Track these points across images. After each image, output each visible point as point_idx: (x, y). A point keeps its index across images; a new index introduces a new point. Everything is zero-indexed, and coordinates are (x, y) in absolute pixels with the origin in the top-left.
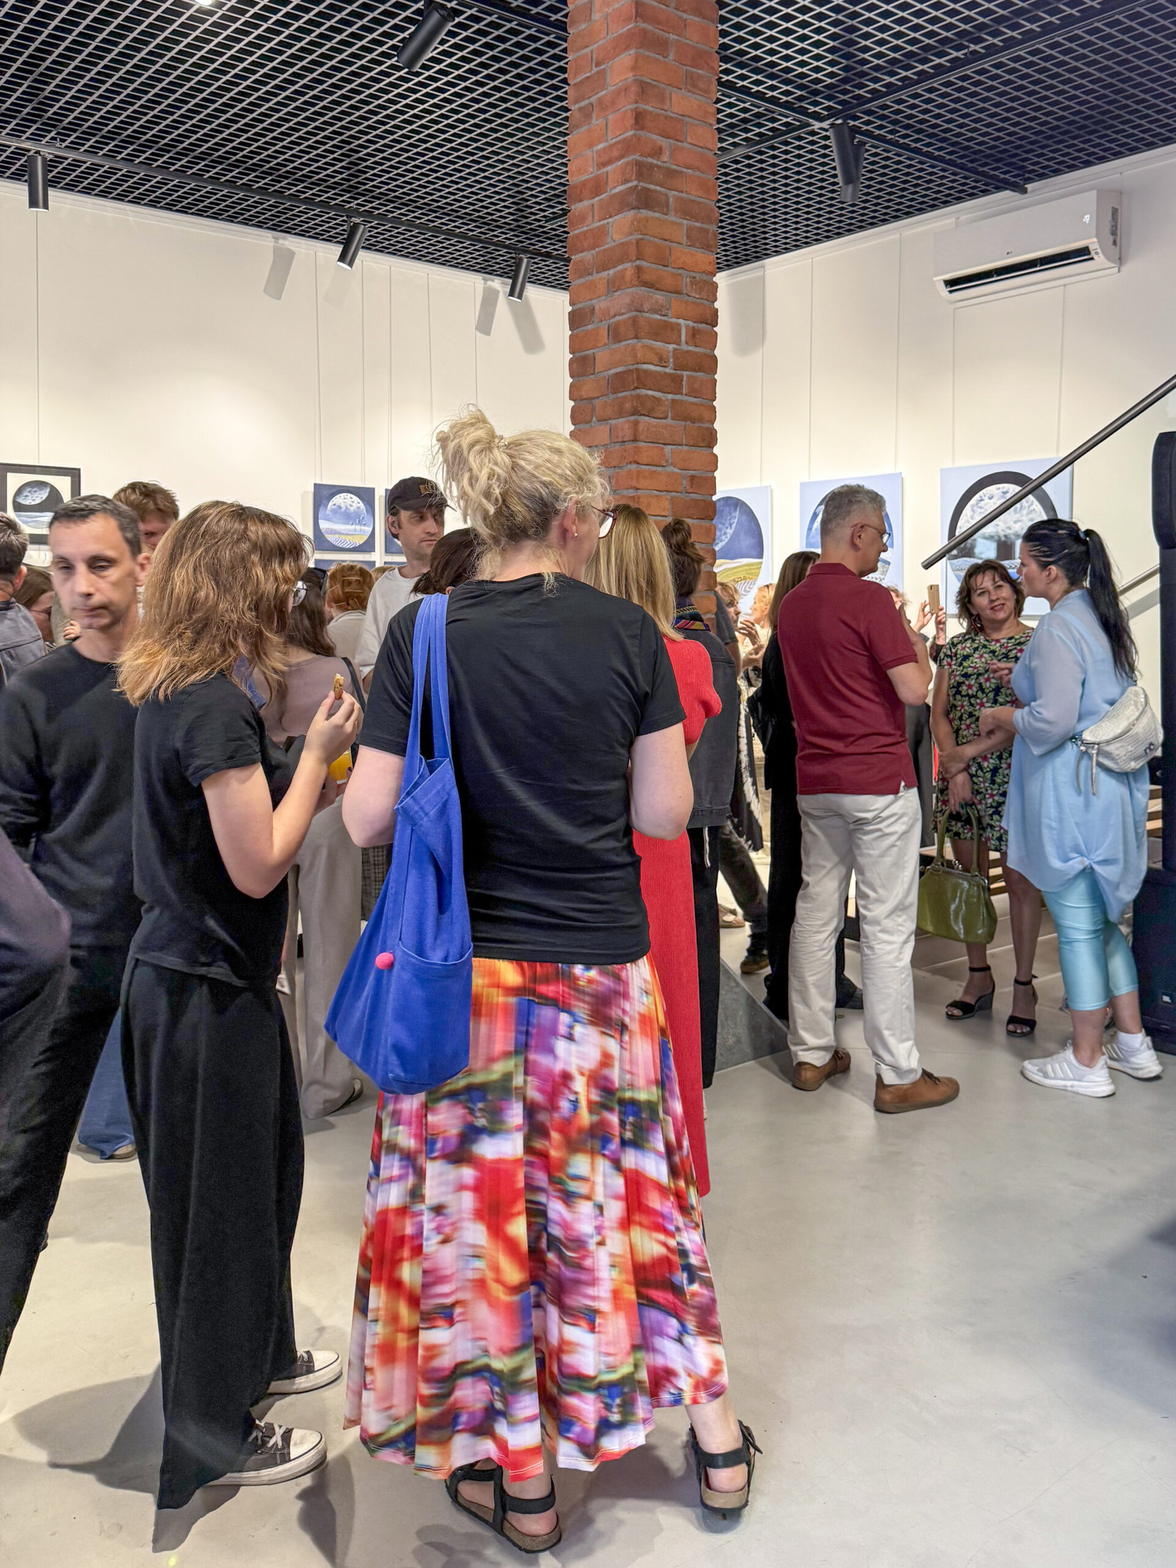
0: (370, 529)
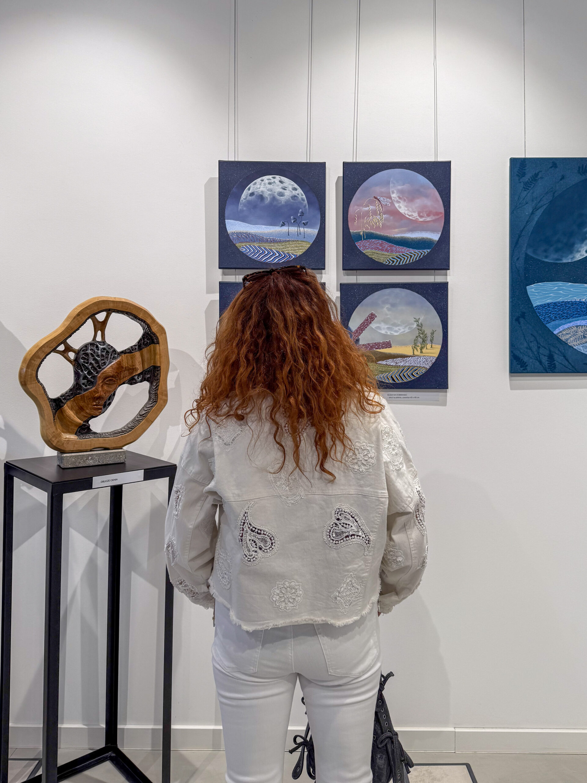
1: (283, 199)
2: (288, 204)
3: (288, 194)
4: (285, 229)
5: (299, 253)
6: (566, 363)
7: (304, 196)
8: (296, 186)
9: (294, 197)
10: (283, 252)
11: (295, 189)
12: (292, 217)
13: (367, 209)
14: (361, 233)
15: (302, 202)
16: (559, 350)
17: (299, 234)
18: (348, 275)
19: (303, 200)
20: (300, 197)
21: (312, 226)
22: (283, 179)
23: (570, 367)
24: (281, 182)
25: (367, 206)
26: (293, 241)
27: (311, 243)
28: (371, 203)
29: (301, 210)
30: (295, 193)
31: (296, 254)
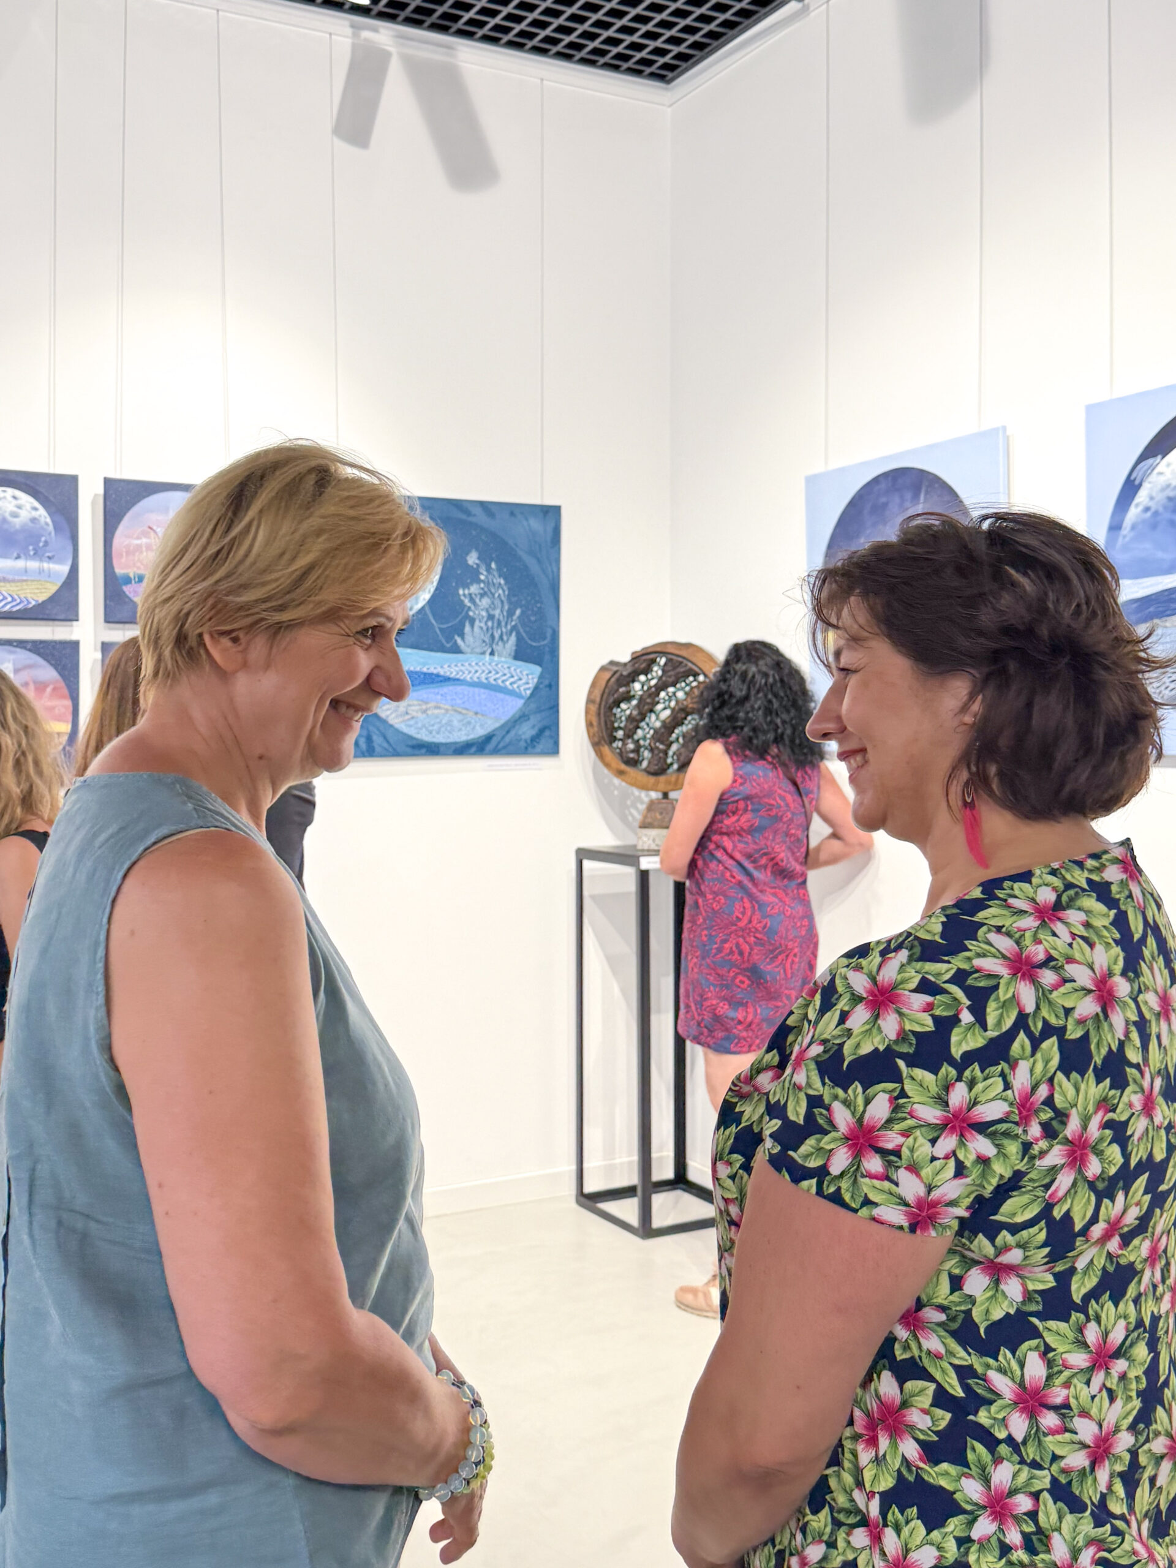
0: (64, 569)
1: (17, 522)
2: (24, 529)
3: (25, 515)
4: (21, 564)
5: (42, 598)
6: (385, 745)
7: (49, 520)
8: (37, 504)
9: (34, 520)
10: (18, 595)
11: (35, 509)
12: (31, 548)
13: (138, 542)
14: (132, 575)
15: (45, 527)
16: (378, 729)
17: (41, 571)
18: (110, 629)
19: (47, 524)
20: (42, 520)
21: (60, 561)
22: (18, 493)
23: (391, 750)
24: (15, 498)
25: (138, 538)
26: (33, 581)
27: (59, 584)
28: (145, 534)
29: (43, 539)
30: (35, 514)
31: (36, 599)
